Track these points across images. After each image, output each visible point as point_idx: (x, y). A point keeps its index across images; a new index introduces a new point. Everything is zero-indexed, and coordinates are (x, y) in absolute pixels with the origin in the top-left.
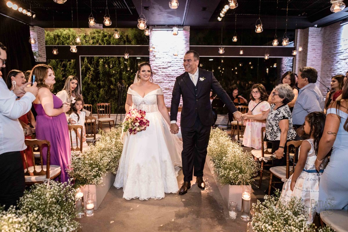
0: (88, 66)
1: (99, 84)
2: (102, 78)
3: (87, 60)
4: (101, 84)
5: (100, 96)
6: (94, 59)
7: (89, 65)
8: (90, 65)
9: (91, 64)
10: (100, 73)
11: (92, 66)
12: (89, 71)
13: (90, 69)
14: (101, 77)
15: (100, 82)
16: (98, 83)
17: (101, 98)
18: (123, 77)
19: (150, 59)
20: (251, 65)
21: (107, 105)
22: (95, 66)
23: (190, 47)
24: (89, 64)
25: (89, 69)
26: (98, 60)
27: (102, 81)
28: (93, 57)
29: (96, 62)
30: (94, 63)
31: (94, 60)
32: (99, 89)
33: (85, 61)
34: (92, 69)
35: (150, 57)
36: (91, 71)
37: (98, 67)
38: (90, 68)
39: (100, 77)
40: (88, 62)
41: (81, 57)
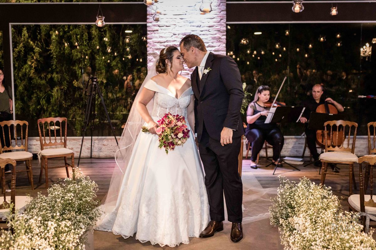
0: (29, 43)
1: (52, 79)
2: (56, 68)
3: (28, 32)
4: (56, 79)
5: (53, 100)
6: (40, 30)
7: (32, 43)
8: (34, 42)
9: (34, 39)
10: (52, 57)
11: (37, 44)
12: (32, 53)
13: (34, 49)
14: (56, 66)
15: (52, 74)
16: (49, 76)
17: (55, 106)
18: (97, 65)
19: (148, 29)
21: (61, 121)
22: (42, 45)
23: (227, 4)
24: (31, 40)
25: (32, 49)
26: (49, 33)
27: (57, 73)
28: (39, 26)
29: (45, 35)
30: (40, 39)
31: (40, 33)
32: (52, 88)
33: (24, 35)
34: (37, 49)
35: (148, 25)
36: (34, 53)
37: (49, 46)
38: (34, 47)
39: (53, 64)
40: (29, 37)
41: (12, 25)
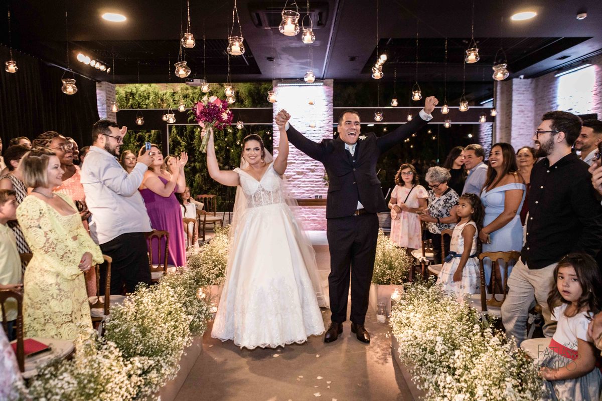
0: (177, 138)
1: (195, 167)
2: (199, 158)
3: (176, 130)
4: (198, 167)
5: (195, 184)
6: (186, 128)
7: (179, 138)
8: (181, 138)
9: (181, 135)
10: (195, 149)
11: (184, 138)
12: (179, 146)
13: (181, 143)
14: (198, 156)
15: (195, 163)
16: (192, 165)
17: (197, 188)
18: (231, 156)
19: (274, 129)
20: (431, 135)
21: (212, 197)
22: (187, 140)
23: (334, 109)
24: (179, 136)
25: (179, 143)
26: (193, 130)
27: (199, 162)
28: (185, 126)
29: (190, 132)
30: (186, 135)
31: (186, 131)
32: (194, 174)
33: (173, 132)
34: (183, 143)
35: (274, 126)
36: (181, 146)
37: (192, 141)
38: (181, 141)
39: (196, 156)
40: (177, 133)
41: (168, 125)
